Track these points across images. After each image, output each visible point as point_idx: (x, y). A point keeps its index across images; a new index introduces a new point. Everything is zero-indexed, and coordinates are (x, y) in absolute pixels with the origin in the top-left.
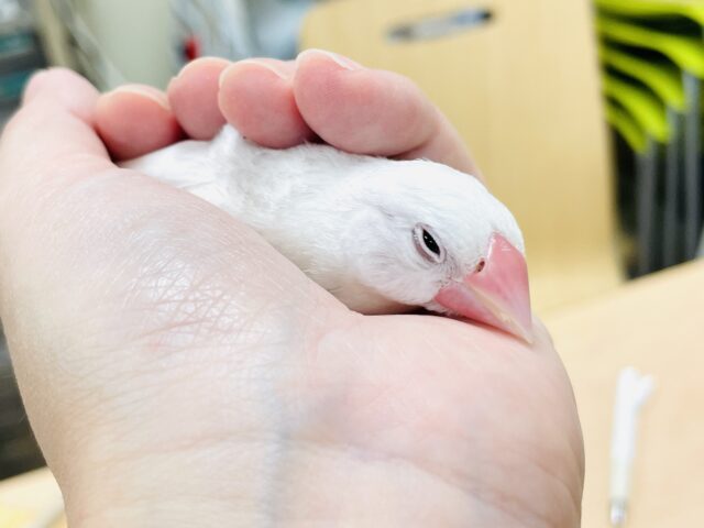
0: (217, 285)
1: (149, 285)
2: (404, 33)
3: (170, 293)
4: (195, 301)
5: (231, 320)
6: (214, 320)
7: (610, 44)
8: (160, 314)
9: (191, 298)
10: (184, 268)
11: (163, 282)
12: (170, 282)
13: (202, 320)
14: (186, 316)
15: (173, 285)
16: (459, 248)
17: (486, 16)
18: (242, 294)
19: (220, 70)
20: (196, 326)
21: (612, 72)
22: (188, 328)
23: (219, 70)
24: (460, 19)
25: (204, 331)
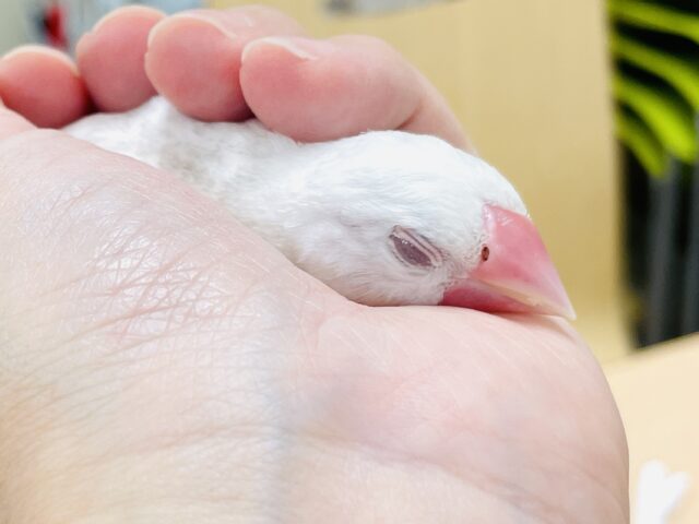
0: (192, 265)
1: (111, 267)
3: (136, 275)
4: (166, 284)
5: (211, 305)
6: (190, 304)
8: (126, 299)
9: (162, 280)
10: (151, 245)
11: (126, 263)
12: (135, 262)
13: (176, 306)
14: (156, 301)
15: (138, 266)
18: (221, 274)
19: (152, 23)
20: (168, 312)
22: (159, 315)
25: (179, 318)
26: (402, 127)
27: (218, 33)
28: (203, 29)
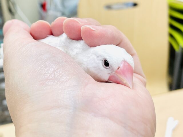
2: (109, 7)
5: (63, 80)
7: (172, 18)
14: (52, 77)
16: (113, 63)
17: (135, 5)
20: (54, 80)
21: (172, 27)
22: (52, 80)
23: (63, 20)
24: (127, 5)
25: (56, 81)
26: (117, 45)
27: (78, 23)
28: (74, 21)
